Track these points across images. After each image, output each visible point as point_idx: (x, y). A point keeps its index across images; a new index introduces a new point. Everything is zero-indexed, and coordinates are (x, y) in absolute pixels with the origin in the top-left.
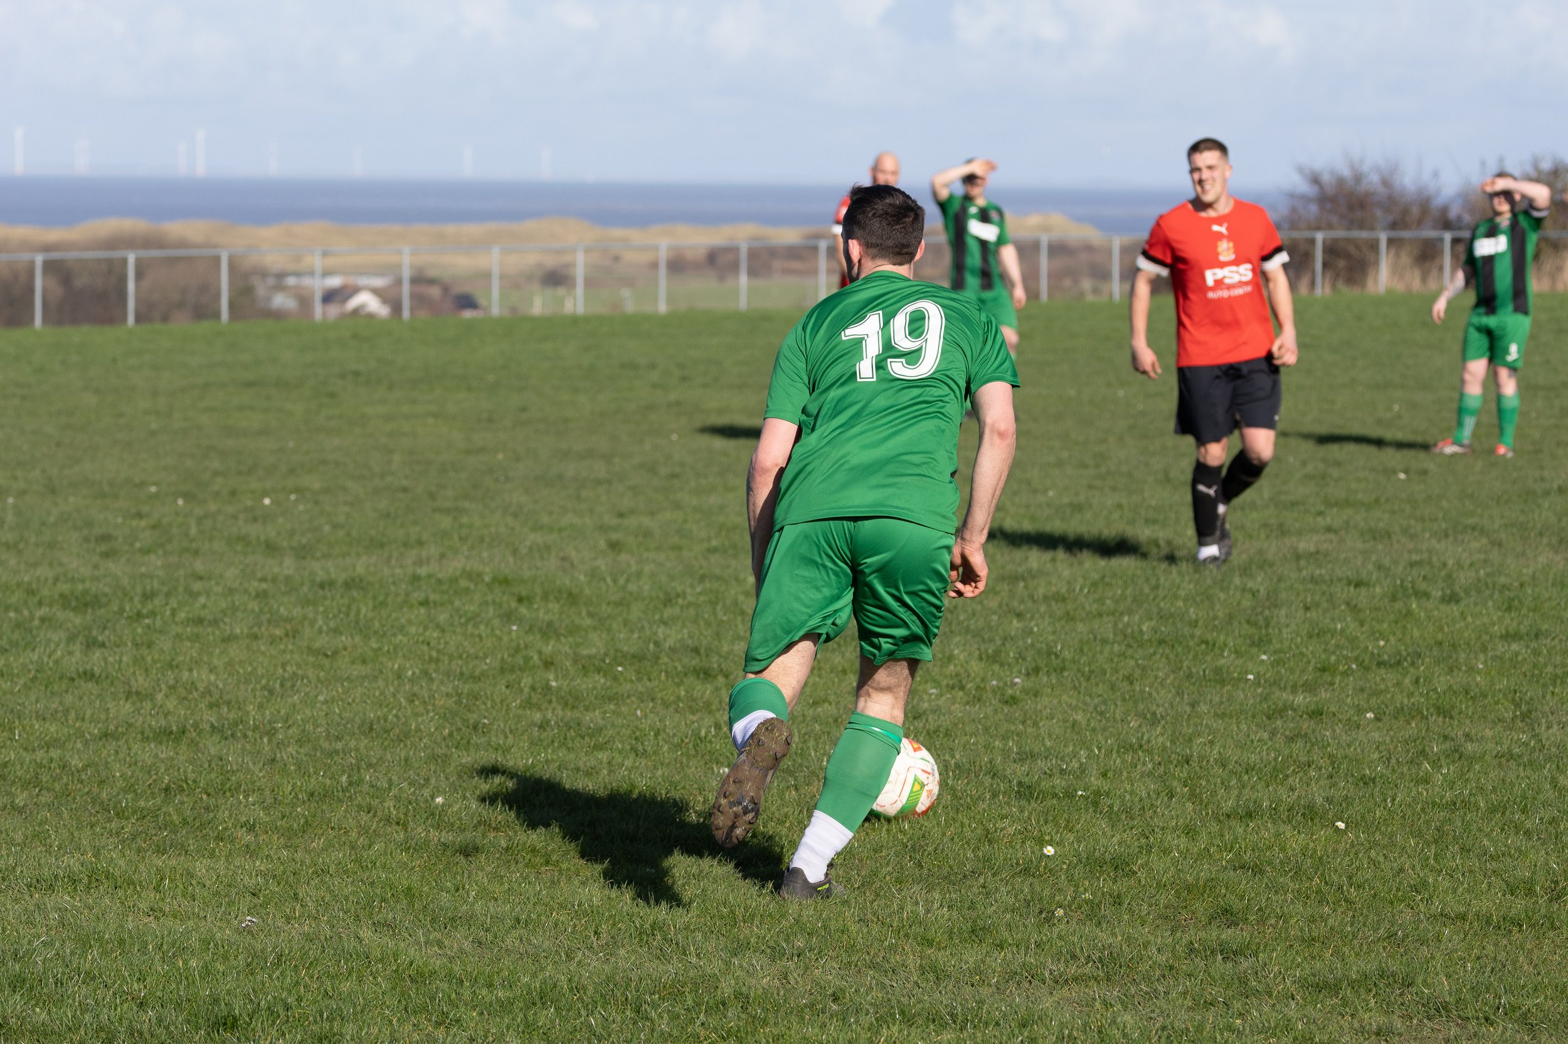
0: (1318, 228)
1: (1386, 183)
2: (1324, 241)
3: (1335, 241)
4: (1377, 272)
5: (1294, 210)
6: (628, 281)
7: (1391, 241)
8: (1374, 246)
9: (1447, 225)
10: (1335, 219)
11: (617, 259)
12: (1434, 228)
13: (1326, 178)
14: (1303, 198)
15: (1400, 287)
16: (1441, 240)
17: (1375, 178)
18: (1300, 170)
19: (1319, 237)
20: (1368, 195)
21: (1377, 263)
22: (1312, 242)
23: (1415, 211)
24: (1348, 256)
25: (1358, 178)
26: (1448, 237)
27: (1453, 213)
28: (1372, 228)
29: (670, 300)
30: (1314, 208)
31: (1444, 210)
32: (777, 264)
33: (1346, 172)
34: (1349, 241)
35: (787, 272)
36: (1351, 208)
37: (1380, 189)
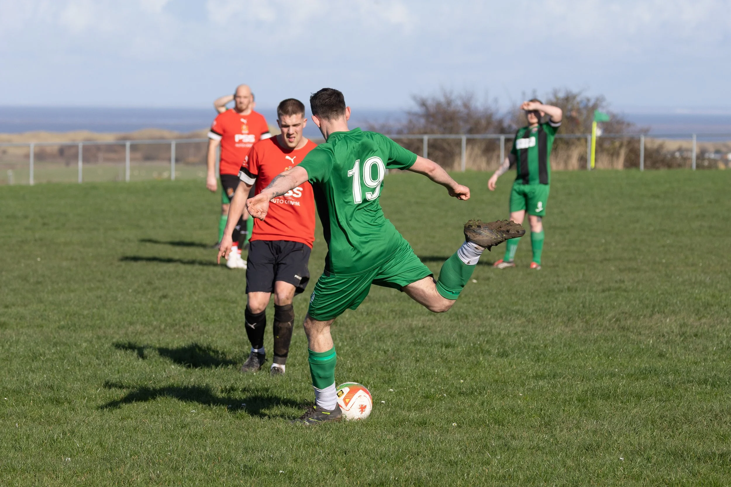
0: (425, 133)
1: (466, 105)
2: (429, 140)
3: (435, 140)
4: (460, 158)
5: (410, 122)
6: (11, 166)
7: (469, 141)
8: (458, 143)
9: (502, 131)
10: (435, 127)
11: (4, 152)
12: (495, 133)
13: (430, 102)
14: (415, 114)
15: (474, 168)
16: (499, 139)
17: (459, 103)
18: (414, 98)
19: (426, 138)
20: (454, 113)
21: (460, 154)
22: (421, 141)
23: (483, 122)
24: (443, 150)
25: (449, 103)
26: (503, 138)
27: (506, 124)
28: (457, 133)
29: (36, 177)
30: (422, 121)
31: (500, 122)
32: (101, 155)
33: (442, 100)
34: (444, 140)
35: (107, 160)
36: (445, 121)
37: (462, 109)
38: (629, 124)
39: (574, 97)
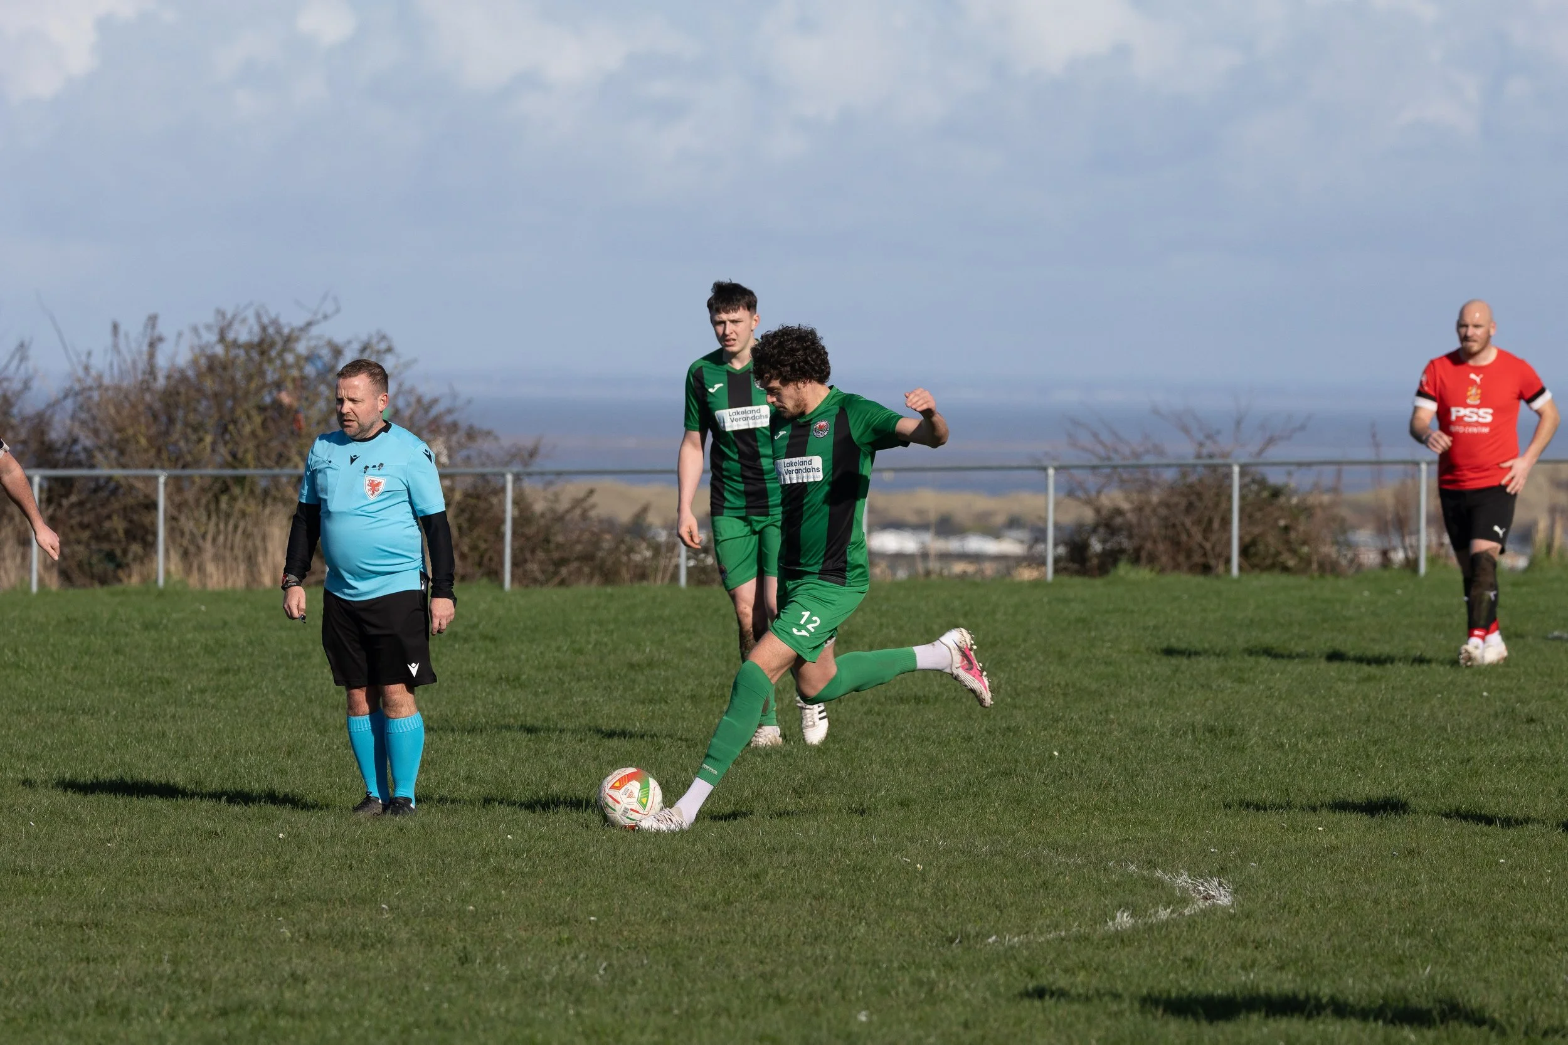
38: (472, 435)
39: (289, 341)
